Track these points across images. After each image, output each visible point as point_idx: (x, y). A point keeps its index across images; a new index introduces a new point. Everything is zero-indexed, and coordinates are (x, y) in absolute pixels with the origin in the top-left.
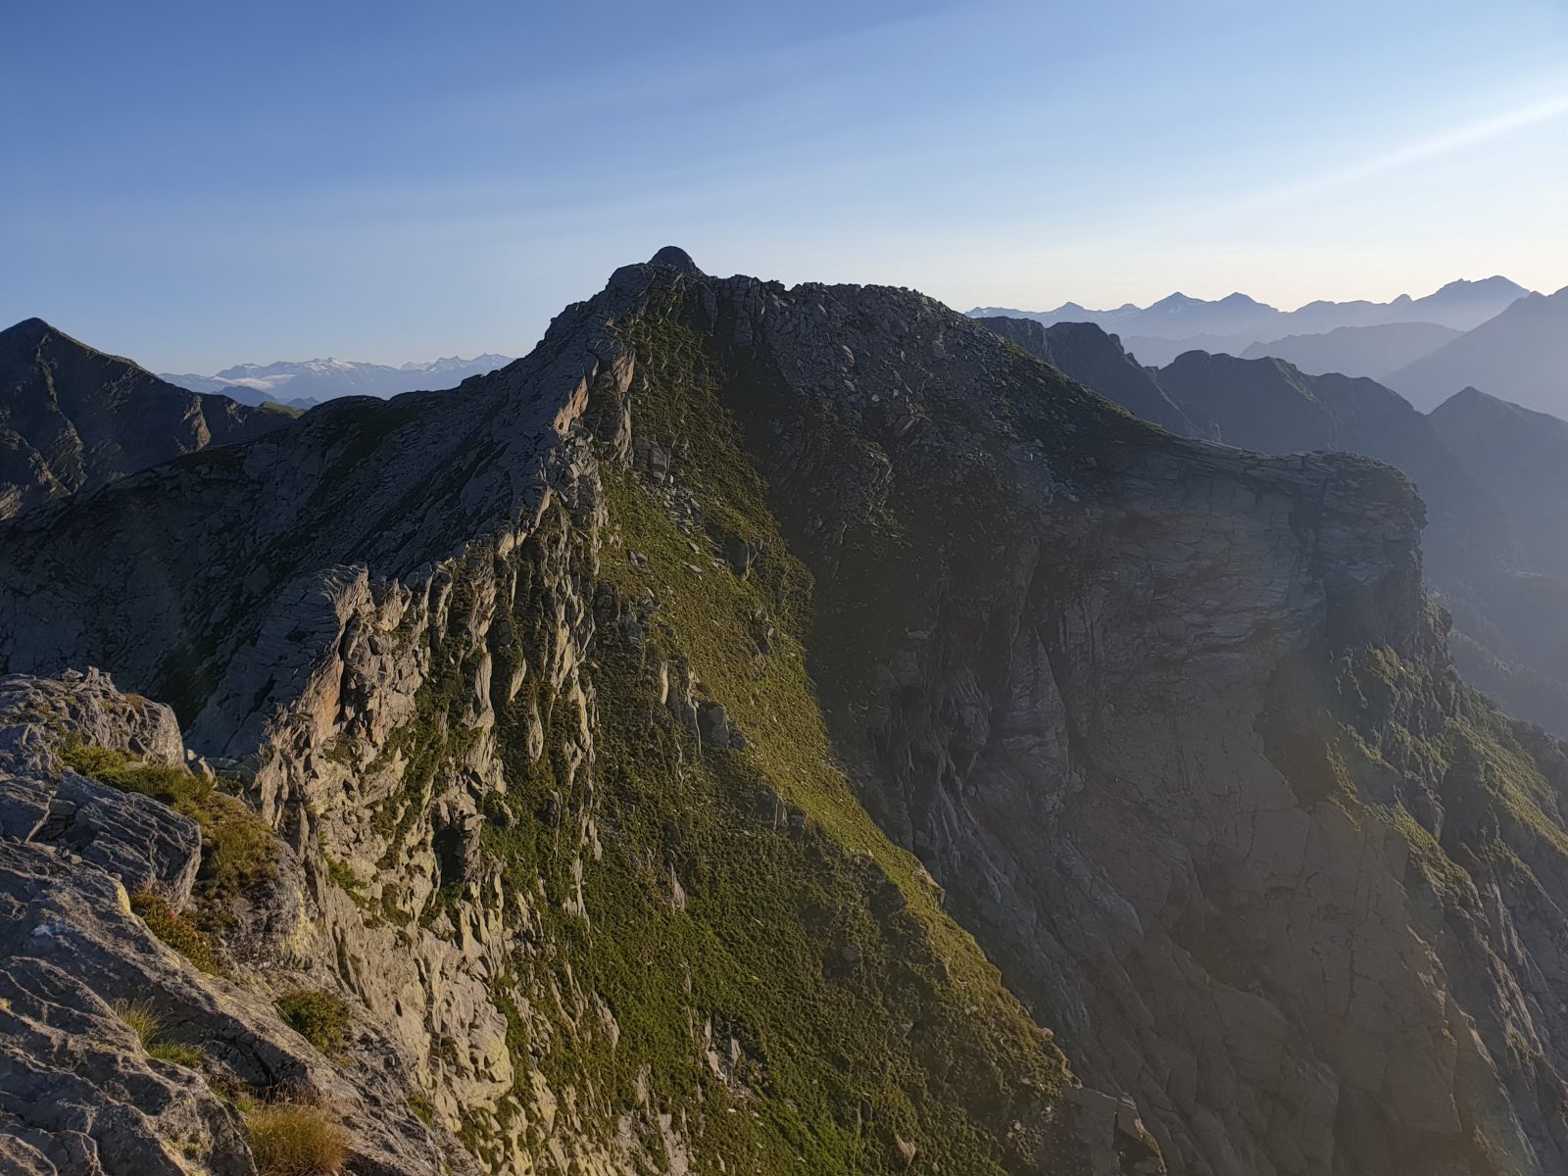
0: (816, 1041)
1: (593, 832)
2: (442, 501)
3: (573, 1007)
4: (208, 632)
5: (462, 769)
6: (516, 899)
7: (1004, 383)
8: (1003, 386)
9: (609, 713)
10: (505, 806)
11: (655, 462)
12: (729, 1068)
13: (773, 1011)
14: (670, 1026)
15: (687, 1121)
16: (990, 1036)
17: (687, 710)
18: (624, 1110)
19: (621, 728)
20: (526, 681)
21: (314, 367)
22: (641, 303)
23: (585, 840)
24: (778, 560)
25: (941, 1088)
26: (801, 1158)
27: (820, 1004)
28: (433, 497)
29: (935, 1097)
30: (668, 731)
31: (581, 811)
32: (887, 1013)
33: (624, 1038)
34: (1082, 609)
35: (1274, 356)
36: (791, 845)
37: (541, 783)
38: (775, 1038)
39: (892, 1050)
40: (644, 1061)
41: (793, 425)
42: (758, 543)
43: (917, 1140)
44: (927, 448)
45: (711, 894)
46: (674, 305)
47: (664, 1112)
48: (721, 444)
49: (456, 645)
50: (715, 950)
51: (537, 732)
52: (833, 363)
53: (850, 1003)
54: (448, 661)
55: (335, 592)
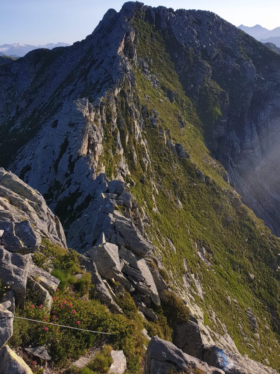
0: (224, 246)
1: (155, 186)
2: (81, 79)
3: (163, 243)
4: (11, 119)
5: (119, 168)
6: (141, 209)
7: (240, 42)
8: (240, 43)
9: (152, 148)
10: (132, 179)
11: (145, 66)
12: (204, 256)
13: (212, 238)
14: (187, 245)
15: (198, 275)
16: (268, 242)
17: (172, 147)
18: (183, 274)
19: (156, 153)
20: (129, 138)
21: (15, 46)
22: (134, 14)
23: (153, 188)
24: (182, 98)
25: (257, 258)
26: (227, 282)
27: (223, 235)
28: (78, 78)
29: (256, 260)
30: (169, 153)
31: (151, 180)
32: (241, 236)
33: (177, 251)
34: (265, 113)
35: (270, 42)
36: (207, 187)
37: (139, 171)
38: (213, 246)
39: (243, 247)
40: (184, 257)
41: (181, 55)
42: (176, 92)
43: (254, 273)
44: (220, 62)
45: (189, 203)
46: (143, 16)
47: (192, 273)
48: (161, 61)
49: (110, 127)
50: (193, 220)
51: (135, 155)
52: (191, 35)
53: (231, 234)
54: (109, 132)
55: (82, 108)
